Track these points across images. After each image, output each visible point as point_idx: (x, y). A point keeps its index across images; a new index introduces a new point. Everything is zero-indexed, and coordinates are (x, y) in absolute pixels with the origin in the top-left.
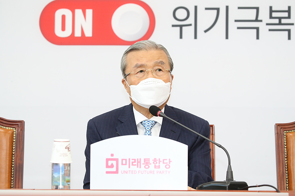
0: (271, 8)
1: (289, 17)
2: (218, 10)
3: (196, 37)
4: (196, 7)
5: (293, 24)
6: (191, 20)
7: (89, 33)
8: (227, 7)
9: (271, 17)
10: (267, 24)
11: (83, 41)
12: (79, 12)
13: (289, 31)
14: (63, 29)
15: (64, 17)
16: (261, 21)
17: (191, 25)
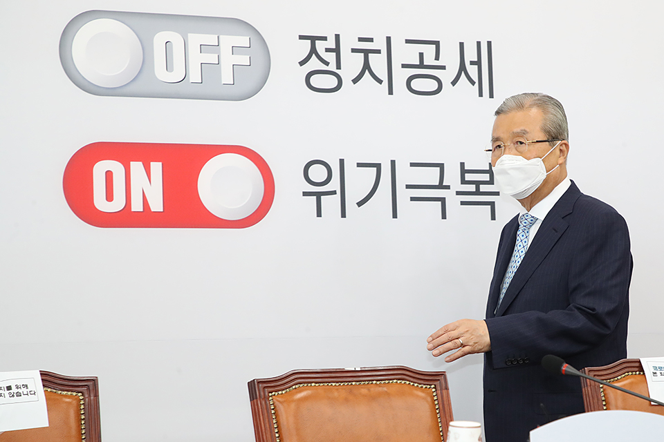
0: (462, 165)
1: (491, 182)
2: (378, 166)
3: (343, 215)
4: (342, 161)
5: (497, 194)
6: (334, 185)
7: (157, 205)
8: (393, 163)
9: (464, 182)
10: (458, 193)
11: (146, 219)
12: (137, 167)
13: (492, 204)
14: (110, 197)
15: (109, 175)
16: (448, 187)
17: (334, 193)
